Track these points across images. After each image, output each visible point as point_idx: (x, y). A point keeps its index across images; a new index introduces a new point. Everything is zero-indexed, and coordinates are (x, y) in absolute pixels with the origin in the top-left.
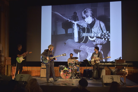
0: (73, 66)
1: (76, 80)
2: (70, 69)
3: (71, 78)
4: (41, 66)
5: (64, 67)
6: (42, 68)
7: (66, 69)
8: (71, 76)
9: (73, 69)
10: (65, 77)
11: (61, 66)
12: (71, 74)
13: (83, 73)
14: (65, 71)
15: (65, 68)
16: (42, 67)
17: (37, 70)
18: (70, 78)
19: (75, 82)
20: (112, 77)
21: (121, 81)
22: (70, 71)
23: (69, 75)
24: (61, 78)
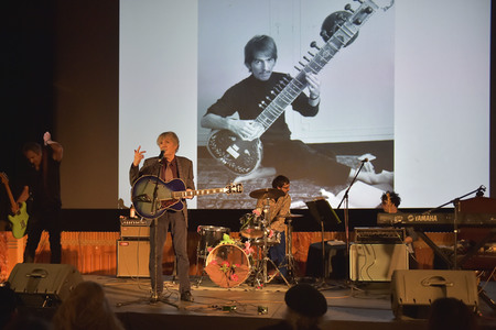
0: (263, 229)
1: (274, 289)
2: (248, 243)
3: (251, 282)
4: (118, 230)
5: (222, 233)
6: (126, 239)
7: (228, 240)
8: (254, 275)
9: (261, 244)
10: (225, 279)
11: (208, 228)
12: (252, 263)
13: (304, 259)
14: (224, 253)
15: (226, 236)
16: (126, 231)
17: (102, 247)
18: (247, 282)
19: (270, 299)
20: (441, 279)
21: (481, 295)
22: (249, 250)
23: (243, 267)
24: (206, 279)
